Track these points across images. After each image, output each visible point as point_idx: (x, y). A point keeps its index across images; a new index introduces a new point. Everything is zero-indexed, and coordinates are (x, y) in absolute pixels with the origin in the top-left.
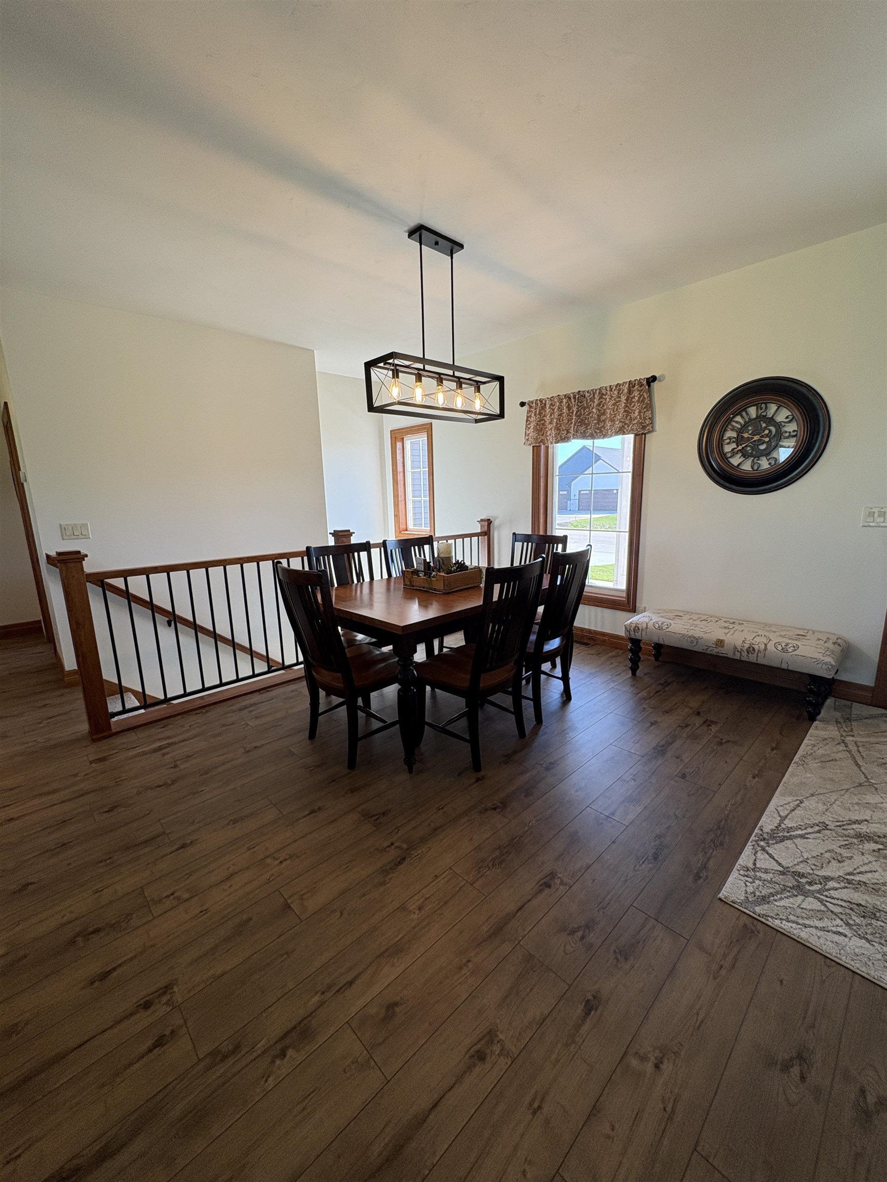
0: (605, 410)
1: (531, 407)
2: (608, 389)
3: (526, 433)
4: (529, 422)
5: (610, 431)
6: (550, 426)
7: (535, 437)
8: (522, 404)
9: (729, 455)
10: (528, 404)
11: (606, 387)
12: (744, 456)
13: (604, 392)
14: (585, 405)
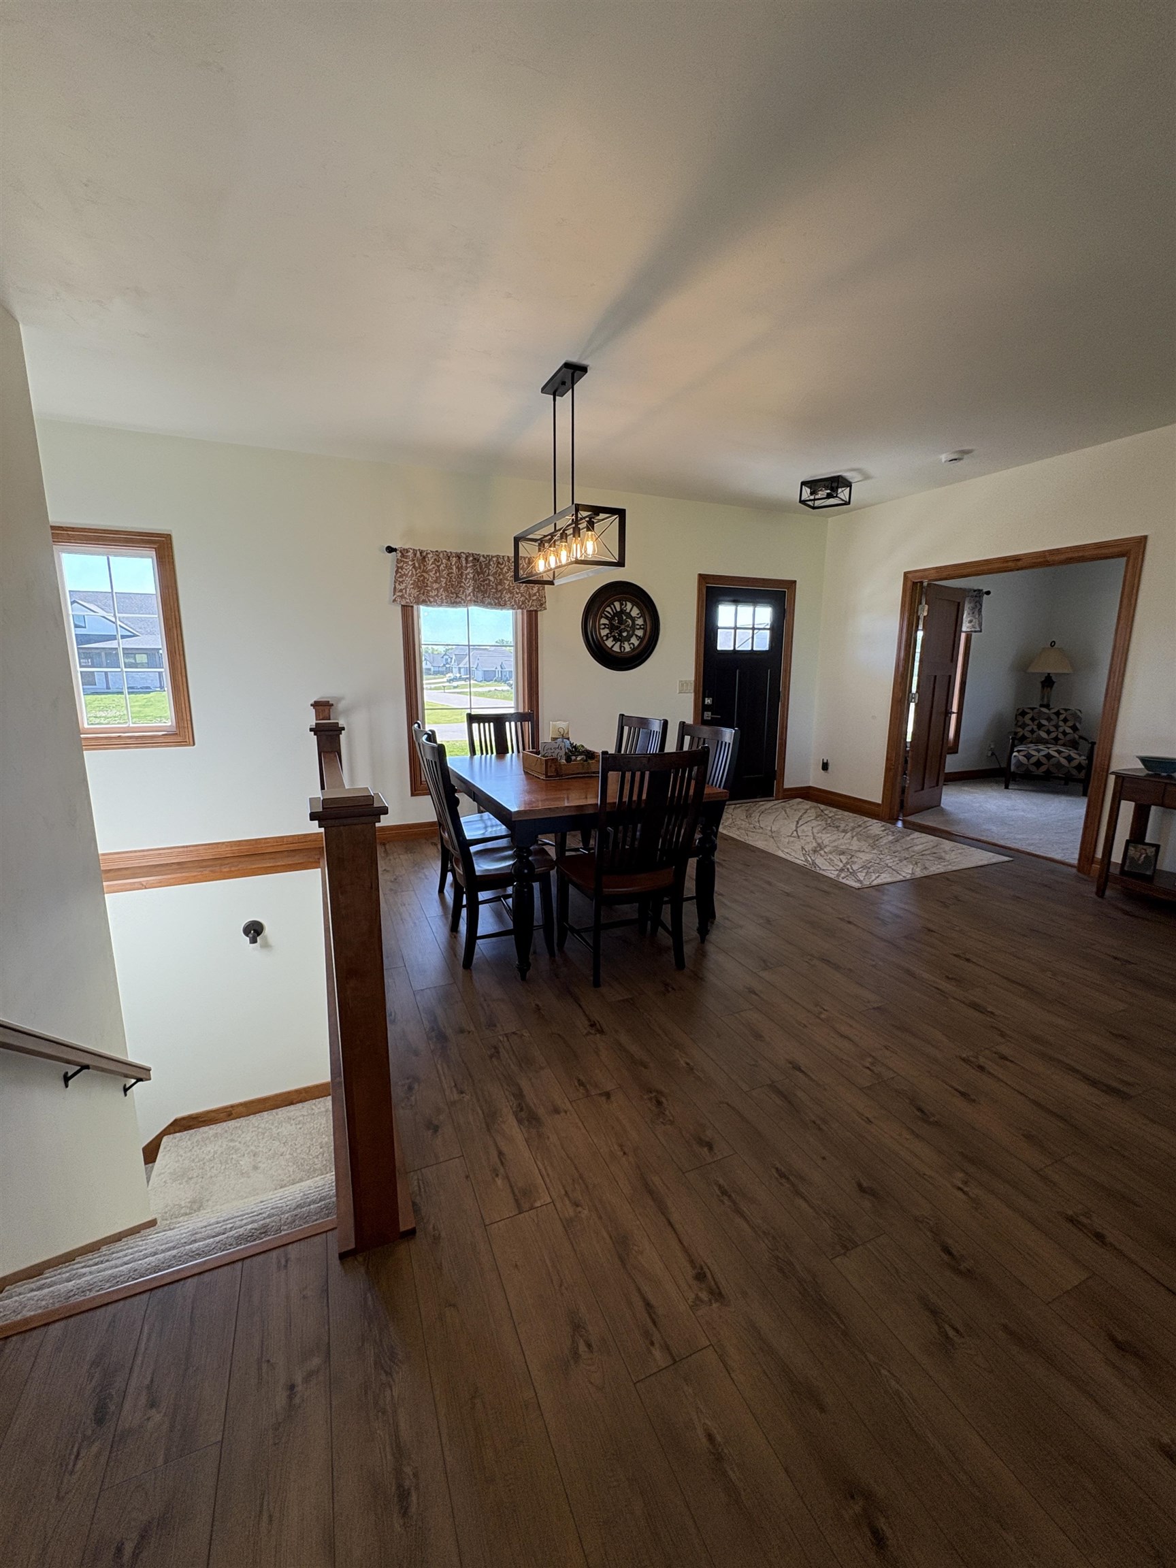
0: (501, 580)
1: (403, 556)
2: (506, 559)
3: (395, 587)
4: (399, 574)
5: (509, 602)
6: (436, 586)
7: (416, 596)
8: (390, 550)
9: (605, 638)
10: (401, 552)
11: (503, 556)
12: (614, 640)
13: (501, 561)
14: (479, 570)
